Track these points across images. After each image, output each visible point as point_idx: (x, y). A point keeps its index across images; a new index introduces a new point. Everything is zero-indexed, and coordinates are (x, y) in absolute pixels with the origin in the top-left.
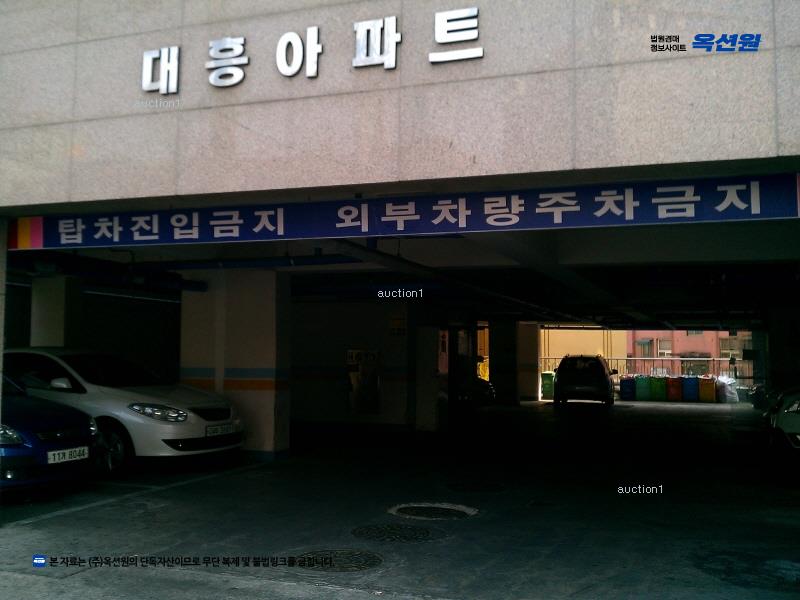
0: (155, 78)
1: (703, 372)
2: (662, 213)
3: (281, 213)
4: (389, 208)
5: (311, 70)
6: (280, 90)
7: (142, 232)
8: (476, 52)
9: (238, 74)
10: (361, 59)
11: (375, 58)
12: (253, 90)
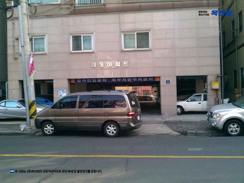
0: (93, 66)
1: (148, 95)
2: (144, 80)
3: (106, 79)
4: (118, 79)
5: (111, 66)
6: (108, 68)
7: (89, 81)
8: (128, 66)
9: (103, 66)
10: (116, 66)
11: (118, 66)
12: (105, 68)
